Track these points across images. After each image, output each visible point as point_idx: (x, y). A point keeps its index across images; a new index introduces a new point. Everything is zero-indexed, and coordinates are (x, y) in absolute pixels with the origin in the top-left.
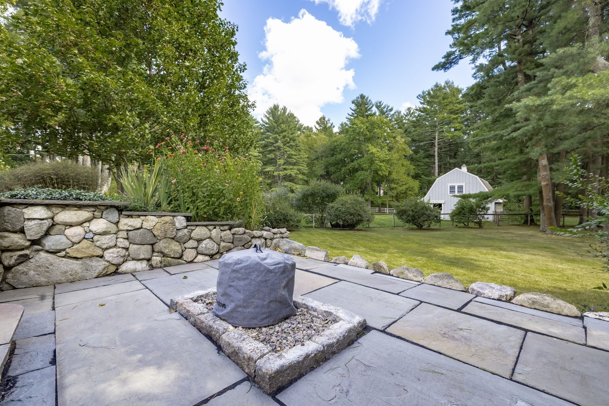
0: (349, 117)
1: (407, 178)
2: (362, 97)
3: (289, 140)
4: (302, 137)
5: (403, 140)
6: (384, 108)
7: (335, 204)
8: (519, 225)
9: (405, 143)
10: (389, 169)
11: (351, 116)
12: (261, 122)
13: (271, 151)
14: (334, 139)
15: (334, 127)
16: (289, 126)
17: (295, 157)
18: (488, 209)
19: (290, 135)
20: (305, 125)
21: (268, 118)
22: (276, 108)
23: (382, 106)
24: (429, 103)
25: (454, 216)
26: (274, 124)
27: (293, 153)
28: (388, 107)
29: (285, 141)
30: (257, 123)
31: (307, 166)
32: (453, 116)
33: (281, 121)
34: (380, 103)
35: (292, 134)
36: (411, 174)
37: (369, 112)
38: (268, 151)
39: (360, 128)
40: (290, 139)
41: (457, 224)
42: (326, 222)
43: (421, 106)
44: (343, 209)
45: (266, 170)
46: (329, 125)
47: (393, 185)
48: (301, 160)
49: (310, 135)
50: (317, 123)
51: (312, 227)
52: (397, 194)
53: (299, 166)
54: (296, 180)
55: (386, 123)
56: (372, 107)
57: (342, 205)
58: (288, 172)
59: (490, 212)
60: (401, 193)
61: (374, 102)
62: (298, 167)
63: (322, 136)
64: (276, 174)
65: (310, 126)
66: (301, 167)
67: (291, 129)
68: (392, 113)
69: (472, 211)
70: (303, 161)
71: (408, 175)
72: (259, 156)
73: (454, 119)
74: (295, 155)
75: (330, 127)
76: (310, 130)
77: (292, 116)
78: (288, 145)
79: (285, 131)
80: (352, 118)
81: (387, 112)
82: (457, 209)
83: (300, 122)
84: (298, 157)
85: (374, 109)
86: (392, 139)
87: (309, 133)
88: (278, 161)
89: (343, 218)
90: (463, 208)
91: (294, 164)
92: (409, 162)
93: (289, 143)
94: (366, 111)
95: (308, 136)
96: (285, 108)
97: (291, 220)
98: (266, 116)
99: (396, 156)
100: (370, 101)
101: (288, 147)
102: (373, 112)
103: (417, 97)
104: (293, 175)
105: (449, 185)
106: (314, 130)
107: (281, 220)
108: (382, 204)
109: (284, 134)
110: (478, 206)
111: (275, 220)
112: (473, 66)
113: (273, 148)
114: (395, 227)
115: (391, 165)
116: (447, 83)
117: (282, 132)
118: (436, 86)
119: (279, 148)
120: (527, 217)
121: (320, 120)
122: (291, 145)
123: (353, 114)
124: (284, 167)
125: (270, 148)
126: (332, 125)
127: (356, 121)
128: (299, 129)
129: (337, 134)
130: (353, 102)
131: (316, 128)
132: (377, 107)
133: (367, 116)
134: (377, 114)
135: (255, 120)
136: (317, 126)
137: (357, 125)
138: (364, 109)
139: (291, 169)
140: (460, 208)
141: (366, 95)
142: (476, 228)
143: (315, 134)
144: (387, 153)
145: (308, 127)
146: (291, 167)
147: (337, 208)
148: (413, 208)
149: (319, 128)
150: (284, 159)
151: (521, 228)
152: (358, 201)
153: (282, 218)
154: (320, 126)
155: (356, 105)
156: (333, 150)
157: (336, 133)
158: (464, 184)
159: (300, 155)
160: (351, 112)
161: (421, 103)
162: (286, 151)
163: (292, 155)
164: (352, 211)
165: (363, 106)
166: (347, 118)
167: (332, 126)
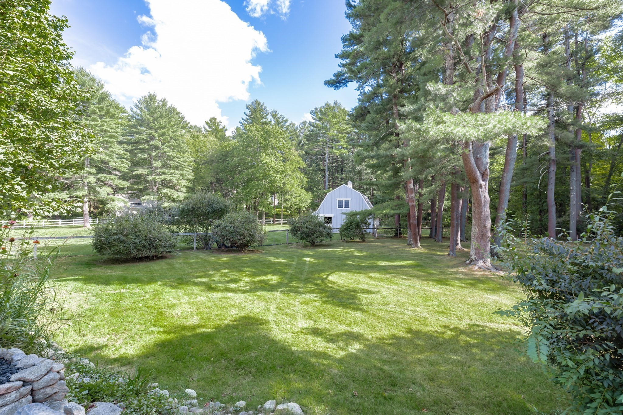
0: (243, 121)
1: (301, 190)
2: (257, 103)
3: (169, 139)
4: (188, 135)
5: (297, 152)
6: (280, 118)
7: (222, 222)
8: (391, 237)
9: (299, 155)
10: (283, 181)
11: (246, 121)
12: (131, 113)
13: (143, 151)
14: (226, 144)
15: (226, 130)
16: (170, 122)
17: (177, 160)
18: (369, 225)
19: (170, 133)
20: (192, 123)
21: (141, 109)
22: (152, 98)
23: (278, 116)
24: (320, 119)
25: (342, 231)
26: (148, 116)
27: (175, 155)
28: (284, 118)
29: (164, 140)
30: (124, 112)
31: (193, 171)
32: (341, 135)
33: (158, 114)
34: (276, 112)
35: (173, 132)
36: (304, 186)
37: (264, 120)
38: (140, 149)
39: (255, 135)
40: (171, 138)
41: (344, 238)
42: (210, 242)
43: (313, 121)
44: (232, 229)
45: (136, 172)
46: (221, 127)
47: (287, 197)
48: (186, 164)
49: (198, 135)
50: (207, 123)
51: (192, 248)
52: (291, 205)
53: (183, 170)
54: (178, 187)
55: (281, 134)
56: (267, 115)
57: (231, 223)
58: (168, 177)
59: (371, 227)
60: (295, 205)
61: (269, 110)
62: (182, 172)
63: (212, 138)
64: (150, 178)
65: (198, 126)
66: (185, 172)
67: (172, 127)
68: (287, 124)
69: (358, 226)
70: (188, 165)
71: (302, 188)
72: (126, 155)
73: (341, 138)
74: (177, 158)
75: (221, 130)
76: (199, 130)
77: (173, 111)
78: (167, 144)
79: (164, 128)
80: (246, 123)
81: (282, 122)
82: (346, 224)
83: (185, 120)
84: (182, 160)
85: (270, 117)
86: (287, 150)
87: (196, 134)
88: (153, 162)
89: (232, 239)
90: (351, 224)
91: (177, 168)
92: (302, 175)
93: (168, 142)
94: (262, 118)
95: (194, 137)
96: (165, 100)
97: (160, 245)
98: (138, 106)
99: (290, 167)
100: (265, 108)
101: (168, 147)
102: (269, 120)
103: (310, 112)
104: (174, 179)
105: (338, 199)
106: (203, 131)
107: (144, 246)
108: (277, 214)
109: (163, 131)
110: (362, 222)
111: (135, 247)
112: (359, 92)
113: (147, 147)
114: (289, 244)
115: (285, 176)
116: (335, 103)
117: (159, 128)
118: (327, 104)
119: (156, 148)
120: (397, 230)
121: (210, 120)
122: (172, 145)
123: (248, 119)
124: (162, 170)
125: (142, 146)
126: (224, 127)
127: (250, 127)
128: (183, 128)
129: (231, 138)
130: (247, 107)
131: (205, 129)
132: (273, 116)
133: (263, 123)
134: (273, 122)
135: (122, 108)
136: (207, 127)
137: (251, 132)
138: (259, 116)
139: (172, 174)
140: (348, 223)
141: (262, 101)
142: (360, 242)
143: (204, 136)
144: (282, 164)
145: (195, 126)
146: (172, 171)
147: (224, 228)
148: (307, 224)
149: (209, 129)
150: (161, 162)
151: (393, 240)
152: (250, 218)
153: (147, 244)
154: (210, 127)
155: (251, 110)
156: (224, 156)
157: (229, 137)
158: (349, 199)
159: (184, 158)
160: (245, 117)
161: (314, 119)
162: (165, 152)
163: (174, 157)
164: (242, 230)
165: (258, 113)
166: (241, 123)
167: (224, 129)
